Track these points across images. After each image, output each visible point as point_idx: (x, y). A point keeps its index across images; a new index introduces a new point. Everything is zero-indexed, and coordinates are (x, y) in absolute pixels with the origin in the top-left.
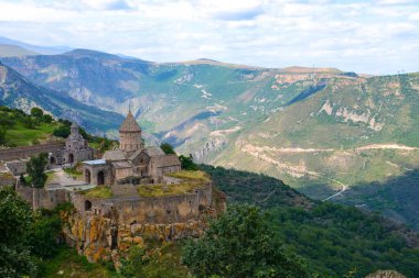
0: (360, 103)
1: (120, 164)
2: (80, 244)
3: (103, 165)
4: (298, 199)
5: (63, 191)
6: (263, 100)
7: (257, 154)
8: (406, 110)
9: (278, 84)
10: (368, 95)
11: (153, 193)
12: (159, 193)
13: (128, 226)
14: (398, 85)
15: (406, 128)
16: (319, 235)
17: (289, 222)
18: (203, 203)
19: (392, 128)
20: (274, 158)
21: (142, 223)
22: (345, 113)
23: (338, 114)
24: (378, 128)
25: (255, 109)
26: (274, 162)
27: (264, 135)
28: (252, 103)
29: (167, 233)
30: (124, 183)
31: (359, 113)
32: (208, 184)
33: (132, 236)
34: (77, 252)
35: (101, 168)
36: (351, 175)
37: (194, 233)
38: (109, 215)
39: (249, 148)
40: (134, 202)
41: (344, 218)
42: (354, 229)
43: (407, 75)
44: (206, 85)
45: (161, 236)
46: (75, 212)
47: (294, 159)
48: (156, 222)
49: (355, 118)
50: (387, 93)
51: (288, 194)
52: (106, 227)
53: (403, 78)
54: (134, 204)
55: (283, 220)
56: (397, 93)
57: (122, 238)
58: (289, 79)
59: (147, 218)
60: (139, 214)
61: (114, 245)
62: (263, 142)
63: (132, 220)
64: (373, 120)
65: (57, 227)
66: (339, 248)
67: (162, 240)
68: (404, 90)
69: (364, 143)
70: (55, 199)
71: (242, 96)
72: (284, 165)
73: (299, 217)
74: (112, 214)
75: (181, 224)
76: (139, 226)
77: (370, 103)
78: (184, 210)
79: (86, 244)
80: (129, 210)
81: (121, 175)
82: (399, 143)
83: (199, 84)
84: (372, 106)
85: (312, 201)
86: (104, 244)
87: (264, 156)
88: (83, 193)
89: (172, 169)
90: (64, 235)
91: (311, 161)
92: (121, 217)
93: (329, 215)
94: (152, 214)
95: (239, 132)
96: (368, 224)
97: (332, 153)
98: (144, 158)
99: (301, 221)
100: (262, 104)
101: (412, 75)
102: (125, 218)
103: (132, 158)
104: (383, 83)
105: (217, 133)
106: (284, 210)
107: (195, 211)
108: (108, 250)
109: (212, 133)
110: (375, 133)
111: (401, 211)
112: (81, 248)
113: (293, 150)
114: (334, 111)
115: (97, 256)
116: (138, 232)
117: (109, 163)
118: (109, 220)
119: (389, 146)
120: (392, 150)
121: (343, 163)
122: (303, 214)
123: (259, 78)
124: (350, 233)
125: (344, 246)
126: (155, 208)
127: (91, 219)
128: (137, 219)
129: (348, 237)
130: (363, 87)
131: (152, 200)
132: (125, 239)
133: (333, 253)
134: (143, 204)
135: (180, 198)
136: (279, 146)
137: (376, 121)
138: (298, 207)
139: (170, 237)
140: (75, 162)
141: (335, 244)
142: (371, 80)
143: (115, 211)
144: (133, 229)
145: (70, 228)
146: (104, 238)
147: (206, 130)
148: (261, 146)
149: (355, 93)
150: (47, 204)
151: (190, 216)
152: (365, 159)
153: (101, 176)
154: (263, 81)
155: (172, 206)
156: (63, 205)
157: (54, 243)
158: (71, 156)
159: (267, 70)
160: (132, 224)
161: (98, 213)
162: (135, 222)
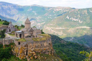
0: (76, 16)
1: (25, 32)
2: (17, 54)
3: (21, 32)
4: (62, 41)
5: (12, 40)
6: (51, 15)
7: (49, 29)
8: (89, 17)
9: (54, 11)
10: (78, 14)
11: (37, 40)
12: (39, 40)
13: (31, 49)
14: (86, 11)
15: (88, 22)
16: (69, 50)
17: (60, 47)
18: (49, 42)
19: (85, 22)
20: (54, 30)
21: (34, 48)
22: (72, 18)
23: (71, 19)
24: (81, 22)
25: (49, 18)
26: (54, 31)
27: (51, 25)
28: (48, 16)
29: (41, 51)
30: (27, 37)
31: (76, 18)
32: (50, 37)
33: (32, 52)
34: (16, 56)
35: (21, 33)
36: (74, 35)
37: (48, 50)
38: (25, 46)
39: (47, 28)
40: (32, 42)
41: (74, 46)
42: (77, 49)
43: (89, 8)
44: (35, 11)
45: (40, 52)
46: (15, 45)
47: (59, 30)
48: (38, 48)
49: (75, 20)
50: (84, 13)
51: (60, 40)
52: (25, 49)
53: (88, 9)
54: (32, 43)
55: (59, 47)
56: (86, 13)
57: (29, 52)
58: (57, 10)
59: (36, 47)
60: (34, 45)
61: (27, 54)
62: (51, 26)
63: (32, 47)
64: (80, 20)
65: (10, 49)
66: (74, 54)
67: (40, 53)
68: (88, 12)
69: (78, 26)
70: (9, 42)
71: (45, 14)
72: (57, 32)
73: (63, 46)
74: (26, 46)
75: (45, 48)
76: (34, 49)
77: (79, 16)
78: (45, 44)
79: (19, 54)
80: (31, 45)
81: (26, 35)
82: (87, 26)
83: (34, 11)
84: (80, 17)
85: (66, 41)
86: (24, 54)
87: (51, 30)
88: (17, 40)
89: (39, 33)
90: (12, 52)
91: (64, 31)
92: (29, 47)
93: (71, 45)
94: (37, 46)
95: (45, 24)
96: (81, 47)
97: (69, 29)
98: (32, 30)
99: (63, 47)
100: (50, 16)
101: (90, 8)
102: (30, 47)
103: (29, 30)
104: (82, 11)
105: (39, 24)
106: (59, 44)
107: (48, 45)
108: (25, 56)
109: (38, 24)
110: (80, 24)
111: (88, 44)
112: (17, 55)
113: (59, 28)
114: (70, 18)
115: (22, 57)
116: (33, 51)
117: (23, 32)
118: (25, 47)
119: (84, 27)
120: (85, 28)
121: (72, 31)
122: (64, 45)
123: (50, 9)
124: (76, 50)
125: (75, 53)
126: (38, 44)
127: (20, 47)
128: (33, 47)
129: (76, 51)
130: (77, 12)
131: (37, 42)
132: (30, 53)
133: (73, 55)
134: (35, 43)
135: (44, 41)
136: (55, 27)
137: (81, 21)
138: (62, 43)
139: (42, 52)
140: (11, 32)
141: (73, 53)
142: (79, 10)
143: (27, 45)
144: (32, 50)
145: (14, 50)
146: (24, 52)
147: (36, 23)
148: (50, 27)
149: (75, 13)
150: (7, 43)
151: (47, 46)
152: (78, 31)
153: (20, 35)
154: (50, 10)
155: (42, 43)
156: (12, 43)
157: (9, 54)
158: (10, 30)
159: (52, 7)
160: (32, 48)
161: (22, 45)
162: (33, 48)
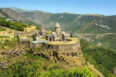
1: (55, 36)
3: (51, 36)
4: (90, 46)
6: (80, 22)
13: (60, 52)
22: (101, 25)
23: (99, 25)
24: (109, 29)
25: (78, 24)
26: (83, 37)
32: (79, 41)
36: (102, 41)
37: (76, 54)
48: (67, 51)
49: (103, 26)
57: (58, 55)
60: (62, 48)
64: (108, 27)
71: (75, 21)
72: (85, 38)
75: (73, 51)
78: (74, 48)
84: (108, 23)
85: (94, 47)
89: (68, 37)
97: (97, 35)
98: (61, 34)
106: (87, 49)
118: (55, 50)
120: (113, 35)
122: (92, 50)
126: (67, 47)
128: (62, 50)
131: (66, 45)
136: (84, 33)
142: (108, 17)
145: (44, 52)
148: (79, 33)
150: (38, 46)
151: (76, 49)
152: (106, 37)
153: (50, 39)
154: (80, 18)
159: (81, 15)
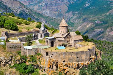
1: (60, 39)
2: (44, 69)
21: (67, 61)
30: (61, 46)
33: (63, 66)
35: (52, 40)
46: (42, 56)
52: (54, 63)
54: (64, 54)
59: (70, 60)
60: (66, 58)
61: (57, 70)
70: (35, 51)
75: (83, 63)
80: (62, 56)
98: (69, 36)
102: (61, 59)
115: (50, 73)
116: (66, 65)
117: (55, 38)
118: (55, 60)
127: (48, 59)
158: (42, 36)
160: (63, 62)
161: (51, 57)
162: (65, 61)
